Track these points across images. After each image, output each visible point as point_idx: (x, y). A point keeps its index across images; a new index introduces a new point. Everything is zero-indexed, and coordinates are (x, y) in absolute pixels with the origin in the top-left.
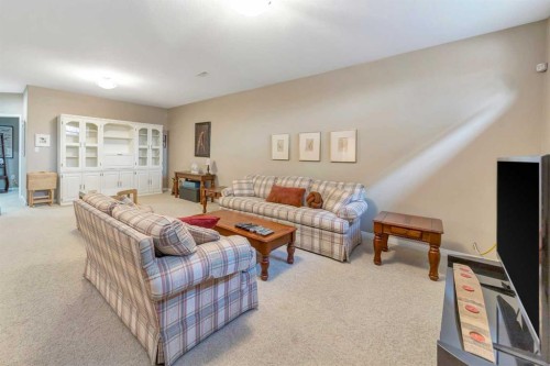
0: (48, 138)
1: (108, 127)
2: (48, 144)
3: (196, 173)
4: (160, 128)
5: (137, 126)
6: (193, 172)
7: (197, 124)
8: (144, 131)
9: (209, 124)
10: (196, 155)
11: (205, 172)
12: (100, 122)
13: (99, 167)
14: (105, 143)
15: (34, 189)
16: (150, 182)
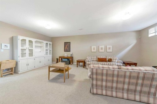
0: (9, 45)
1: (36, 42)
2: (9, 48)
3: (66, 56)
4: (51, 43)
5: (45, 42)
6: (65, 56)
7: (65, 43)
8: (47, 44)
9: (70, 42)
10: (65, 51)
11: (70, 56)
12: (34, 40)
13: (34, 57)
14: (35, 48)
15: (4, 69)
16: (49, 60)
